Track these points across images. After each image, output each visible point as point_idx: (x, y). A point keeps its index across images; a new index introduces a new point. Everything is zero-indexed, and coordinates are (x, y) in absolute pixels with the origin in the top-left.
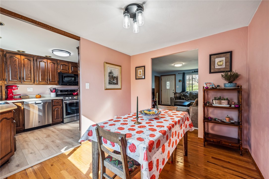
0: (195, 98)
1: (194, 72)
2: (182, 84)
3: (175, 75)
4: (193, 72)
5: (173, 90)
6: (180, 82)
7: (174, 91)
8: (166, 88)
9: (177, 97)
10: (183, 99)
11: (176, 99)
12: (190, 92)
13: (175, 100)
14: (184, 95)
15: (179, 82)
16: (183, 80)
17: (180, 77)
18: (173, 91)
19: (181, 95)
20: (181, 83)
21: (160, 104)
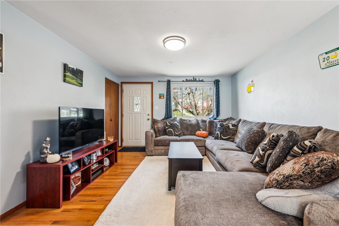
0: (190, 130)
1: (185, 80)
2: (167, 102)
3: (152, 83)
4: (183, 81)
5: (148, 115)
6: (162, 98)
7: (150, 117)
8: (134, 110)
9: (159, 131)
10: (170, 134)
11: (158, 135)
12: (181, 119)
13: (156, 137)
14: (172, 124)
15: (160, 97)
16: (167, 95)
17: (161, 89)
18: (148, 117)
19: (167, 125)
20: (164, 101)
21: (120, 145)
